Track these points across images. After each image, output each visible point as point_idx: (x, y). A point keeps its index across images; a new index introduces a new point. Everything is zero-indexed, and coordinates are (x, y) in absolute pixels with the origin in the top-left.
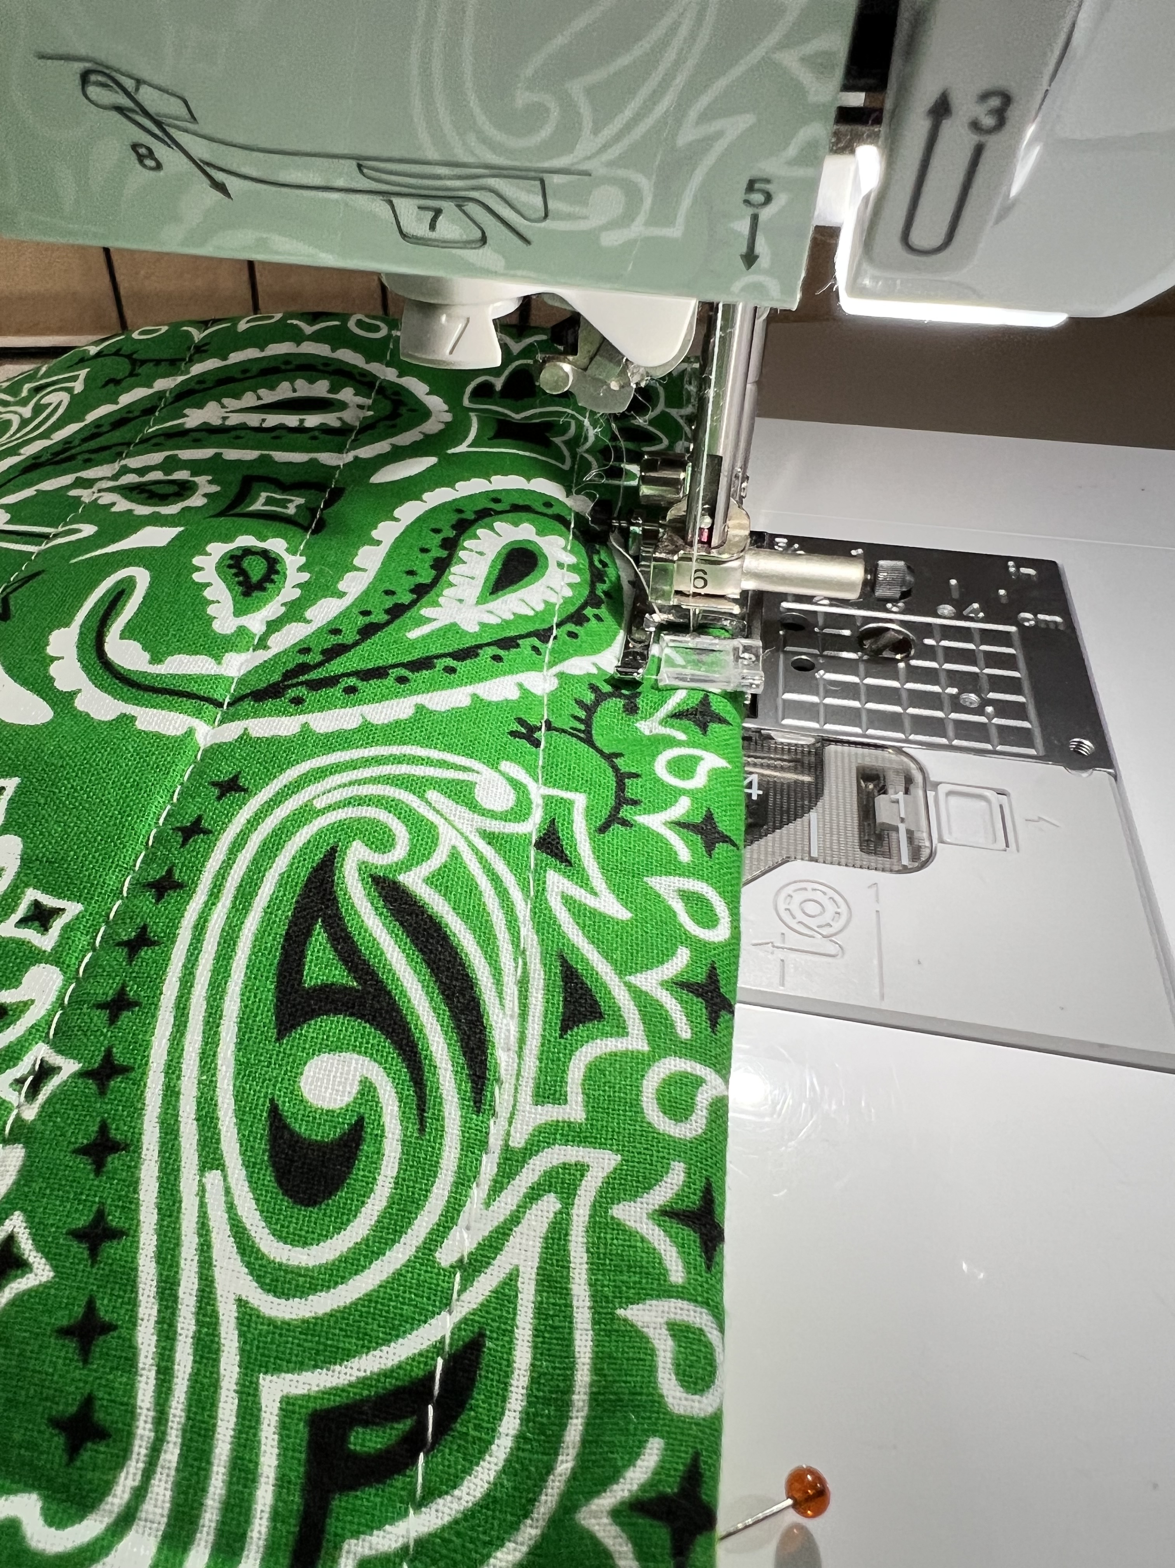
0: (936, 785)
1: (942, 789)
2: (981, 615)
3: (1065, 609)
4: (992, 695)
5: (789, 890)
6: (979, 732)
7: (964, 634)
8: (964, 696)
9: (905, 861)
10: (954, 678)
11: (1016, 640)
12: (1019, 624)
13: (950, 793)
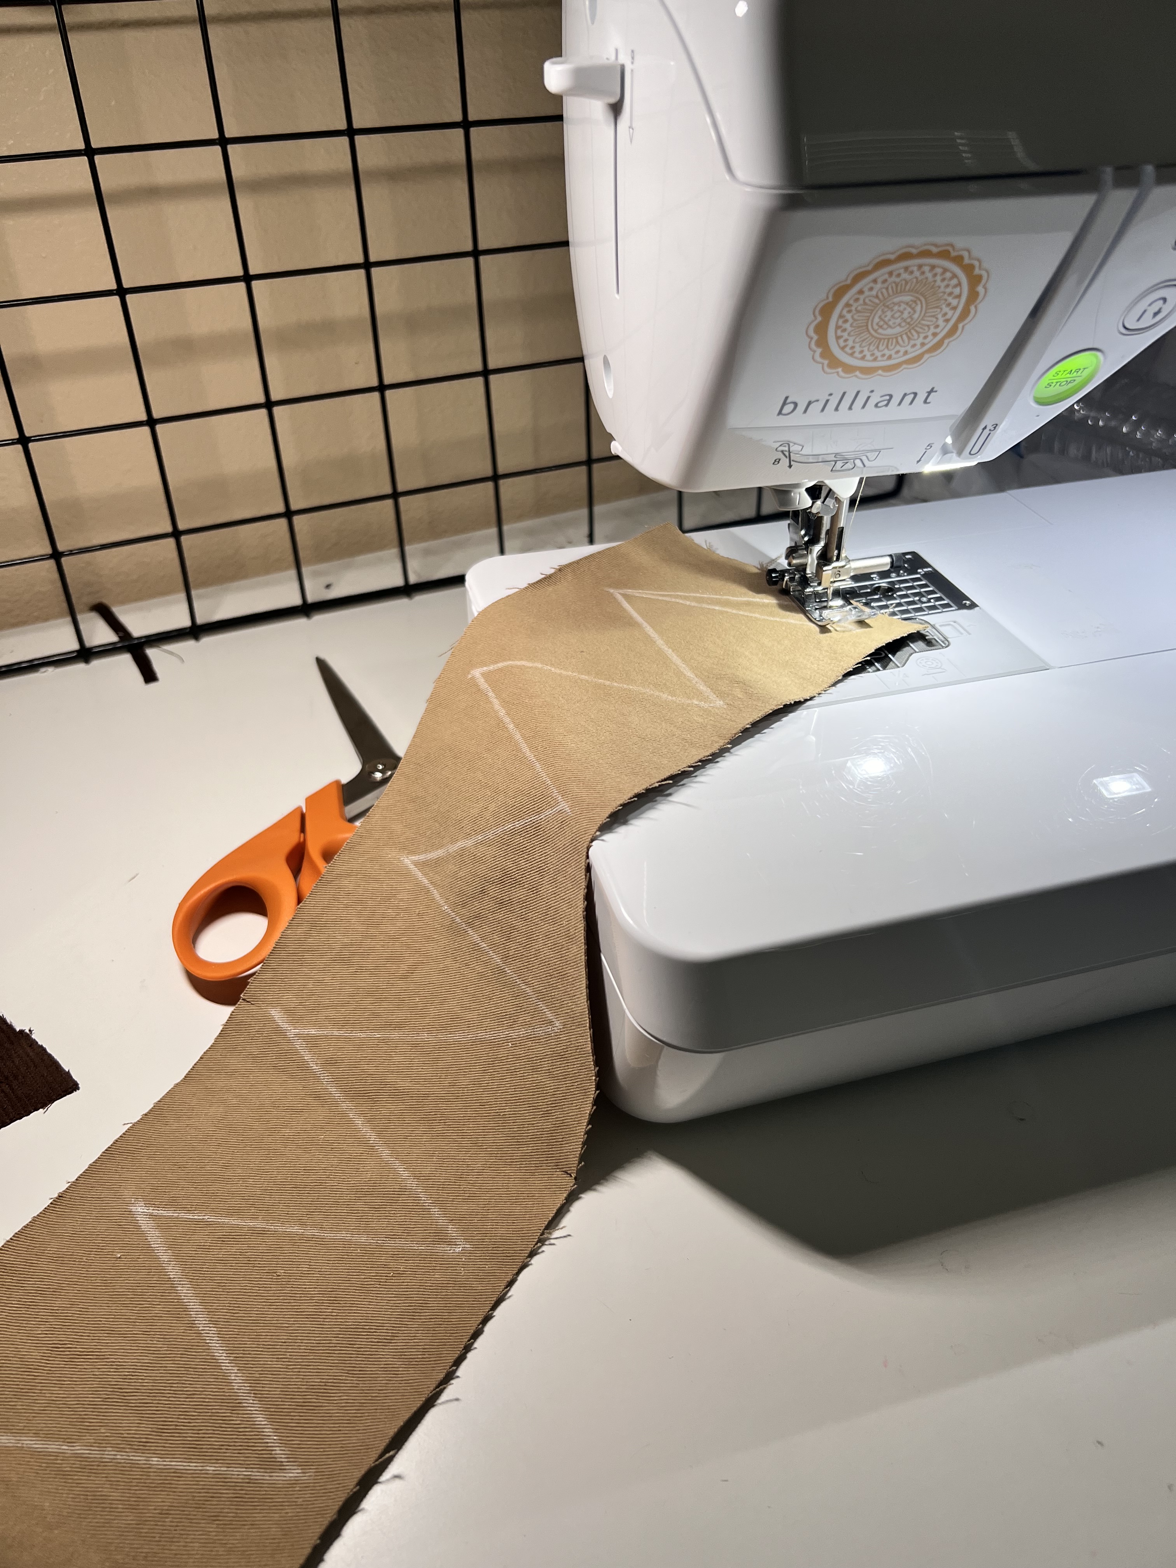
0: (934, 625)
1: (937, 626)
2: (906, 574)
3: (929, 566)
4: (930, 597)
5: (919, 660)
6: (934, 607)
7: (906, 581)
8: (921, 599)
9: (943, 645)
10: (915, 595)
11: (922, 578)
12: (919, 573)
13: (940, 626)
